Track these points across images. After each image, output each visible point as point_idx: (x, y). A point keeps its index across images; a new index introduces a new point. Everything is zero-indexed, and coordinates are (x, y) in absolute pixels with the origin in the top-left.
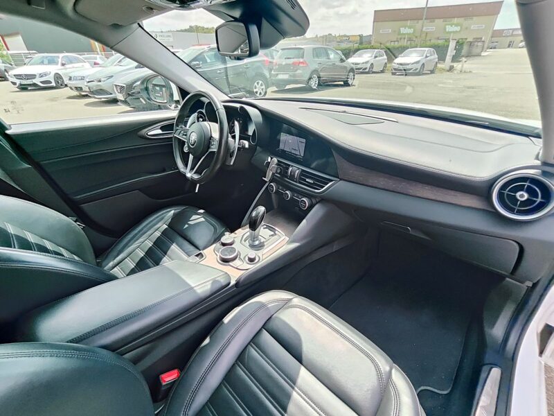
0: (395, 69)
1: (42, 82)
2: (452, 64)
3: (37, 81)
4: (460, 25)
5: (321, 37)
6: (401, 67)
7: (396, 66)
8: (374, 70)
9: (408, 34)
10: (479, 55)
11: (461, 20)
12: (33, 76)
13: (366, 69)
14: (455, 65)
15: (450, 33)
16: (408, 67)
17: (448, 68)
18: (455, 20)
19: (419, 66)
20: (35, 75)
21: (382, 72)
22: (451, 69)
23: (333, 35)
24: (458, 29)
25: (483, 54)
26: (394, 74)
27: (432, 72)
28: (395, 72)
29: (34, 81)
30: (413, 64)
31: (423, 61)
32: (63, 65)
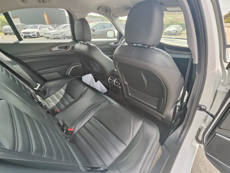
1: (32, 35)
7: (166, 32)
9: (170, 19)
12: (29, 33)
19: (175, 32)
26: (165, 34)
27: (180, 34)
30: (172, 31)
31: (177, 30)
32: (40, 29)
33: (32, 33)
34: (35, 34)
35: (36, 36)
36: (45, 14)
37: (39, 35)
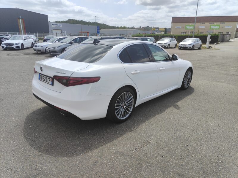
0: (180, 47)
1: (16, 47)
2: (210, 45)
3: (14, 46)
4: (219, 26)
5: (142, 27)
6: (183, 46)
7: (181, 46)
8: (170, 47)
9: (191, 29)
10: (228, 41)
11: (219, 23)
12: (13, 44)
13: (166, 46)
14: (212, 45)
15: (214, 29)
16: (186, 46)
17: (208, 47)
18: (216, 23)
19: (191, 46)
20: (14, 44)
21: (175, 48)
22: (210, 47)
23: (150, 27)
24: (218, 27)
25: (230, 40)
26: (180, 49)
27: (199, 49)
28: (180, 48)
29: (13, 46)
30: (189, 45)
31: (194, 44)
32: (25, 40)
33: (16, 44)
34: (20, 45)
35: (20, 48)
36: (20, 19)
37: (24, 47)
